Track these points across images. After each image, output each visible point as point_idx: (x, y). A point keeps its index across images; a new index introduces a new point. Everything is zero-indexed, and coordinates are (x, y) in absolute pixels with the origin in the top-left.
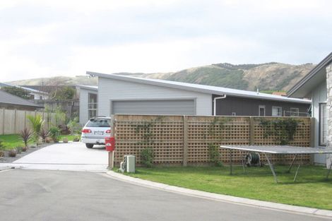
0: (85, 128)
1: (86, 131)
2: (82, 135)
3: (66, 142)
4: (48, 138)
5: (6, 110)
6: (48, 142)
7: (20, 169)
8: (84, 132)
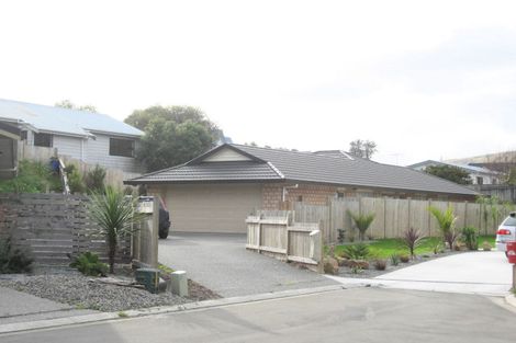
0: (501, 227)
1: (504, 232)
2: (497, 240)
3: (487, 250)
4: (458, 244)
5: (414, 202)
6: (457, 250)
7: (378, 288)
8: (500, 233)
